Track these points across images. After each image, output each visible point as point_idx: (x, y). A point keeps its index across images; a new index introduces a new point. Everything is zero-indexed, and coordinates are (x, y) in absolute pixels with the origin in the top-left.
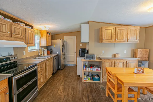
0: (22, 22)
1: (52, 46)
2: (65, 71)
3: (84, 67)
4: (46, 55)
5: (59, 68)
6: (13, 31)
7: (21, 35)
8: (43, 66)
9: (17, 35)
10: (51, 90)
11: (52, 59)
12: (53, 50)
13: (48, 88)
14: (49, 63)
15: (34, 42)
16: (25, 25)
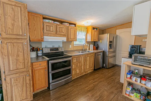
0: (66, 22)
1: (99, 42)
2: (109, 71)
3: (127, 74)
4: (92, 50)
5: (104, 66)
6: (58, 30)
7: (64, 32)
8: (80, 59)
9: (61, 33)
10: (82, 83)
11: (94, 55)
12: (99, 46)
13: (81, 80)
14: (88, 58)
15: (76, 38)
16: (68, 24)
